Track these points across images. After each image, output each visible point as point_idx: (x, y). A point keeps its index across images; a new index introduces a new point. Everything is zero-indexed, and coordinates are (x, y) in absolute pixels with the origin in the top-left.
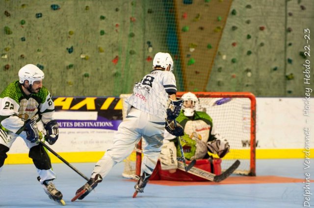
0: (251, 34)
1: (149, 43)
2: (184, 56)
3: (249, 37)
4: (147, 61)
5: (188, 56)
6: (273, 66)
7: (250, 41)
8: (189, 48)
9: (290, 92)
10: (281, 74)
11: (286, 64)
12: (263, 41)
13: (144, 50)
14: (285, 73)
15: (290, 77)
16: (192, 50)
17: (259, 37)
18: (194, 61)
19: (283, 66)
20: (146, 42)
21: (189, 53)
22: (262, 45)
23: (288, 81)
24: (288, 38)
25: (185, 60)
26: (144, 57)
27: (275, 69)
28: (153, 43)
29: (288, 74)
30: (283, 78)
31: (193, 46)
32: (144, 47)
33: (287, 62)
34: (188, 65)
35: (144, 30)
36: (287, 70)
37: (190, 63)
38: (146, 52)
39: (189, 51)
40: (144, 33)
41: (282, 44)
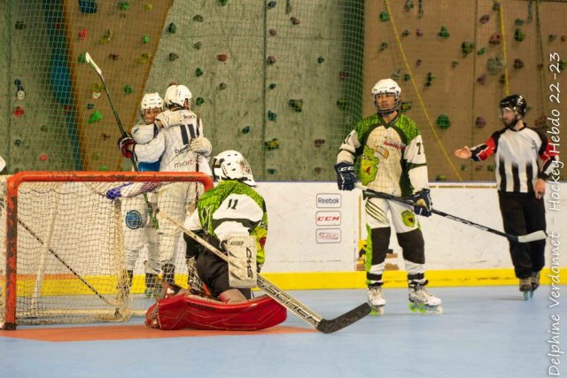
0: (202, 68)
1: (18, 83)
2: (82, 106)
3: (199, 73)
4: (13, 116)
5: (90, 107)
6: (242, 127)
7: (201, 79)
8: (91, 92)
9: (272, 171)
10: (257, 139)
11: (264, 121)
12: (225, 81)
13: (9, 96)
14: (263, 137)
15: (272, 145)
16: (96, 96)
17: (218, 73)
18: (99, 115)
19: (259, 126)
20: (13, 81)
21: (89, 101)
22: (222, 86)
23: (268, 152)
24: (269, 75)
25: (85, 114)
26: (9, 108)
27: (246, 131)
28: (25, 84)
29: (268, 139)
30: (260, 147)
31: (98, 89)
32: (9, 89)
33: (267, 118)
34: (90, 122)
35: (9, 59)
36: (267, 132)
37: (92, 120)
38: (13, 98)
39: (91, 97)
40: (9, 65)
41: (258, 86)
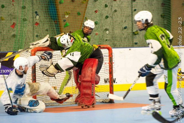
0: (107, 4)
1: (36, 12)
2: (62, 21)
3: (106, 6)
4: (35, 25)
5: (65, 21)
6: (124, 26)
7: (107, 8)
8: (64, 15)
9: (136, 44)
10: (130, 31)
11: (132, 24)
12: (117, 9)
13: (33, 18)
14: (132, 30)
15: (136, 33)
16: (67, 16)
17: (114, 6)
18: (68, 24)
19: (130, 26)
20: (34, 12)
21: (65, 19)
22: (115, 11)
23: (134, 36)
24: (133, 6)
25: (62, 24)
26: (33, 22)
27: (125, 28)
28: (39, 13)
29: (134, 31)
30: (131, 34)
31: (68, 14)
32: (33, 15)
34: (64, 27)
35: (33, 3)
36: (134, 28)
37: (66, 26)
38: (35, 19)
39: (64, 17)
40: (32, 6)
41: (129, 10)
